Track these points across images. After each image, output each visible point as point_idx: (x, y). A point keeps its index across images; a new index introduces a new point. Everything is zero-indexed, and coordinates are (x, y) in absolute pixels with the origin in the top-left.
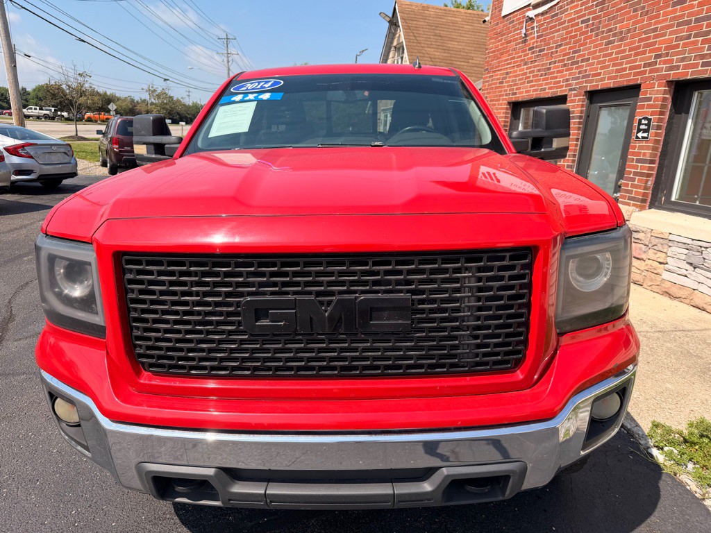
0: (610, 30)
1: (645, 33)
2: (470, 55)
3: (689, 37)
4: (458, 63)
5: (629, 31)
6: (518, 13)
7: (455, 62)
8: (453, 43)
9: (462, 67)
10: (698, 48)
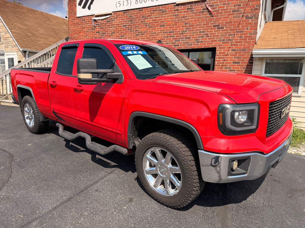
0: (137, 31)
1: (152, 33)
2: (37, 28)
3: (168, 37)
4: (33, 32)
5: (145, 32)
6: (87, 17)
7: (32, 32)
8: (27, 22)
9: (36, 34)
10: (172, 41)
